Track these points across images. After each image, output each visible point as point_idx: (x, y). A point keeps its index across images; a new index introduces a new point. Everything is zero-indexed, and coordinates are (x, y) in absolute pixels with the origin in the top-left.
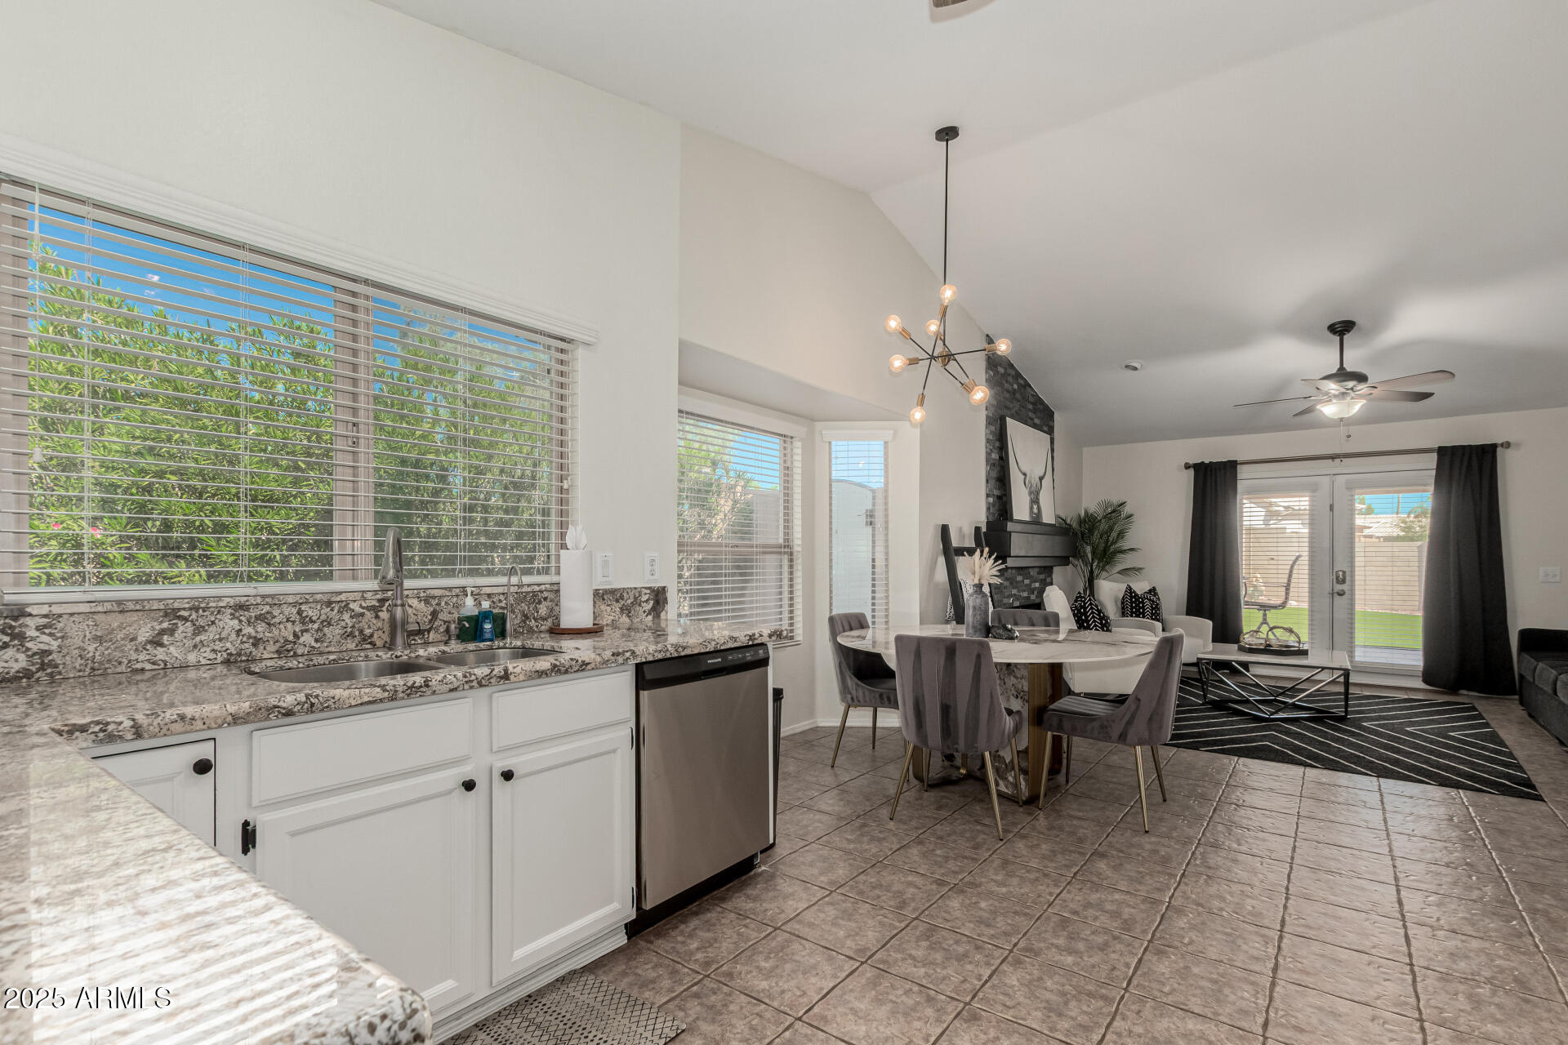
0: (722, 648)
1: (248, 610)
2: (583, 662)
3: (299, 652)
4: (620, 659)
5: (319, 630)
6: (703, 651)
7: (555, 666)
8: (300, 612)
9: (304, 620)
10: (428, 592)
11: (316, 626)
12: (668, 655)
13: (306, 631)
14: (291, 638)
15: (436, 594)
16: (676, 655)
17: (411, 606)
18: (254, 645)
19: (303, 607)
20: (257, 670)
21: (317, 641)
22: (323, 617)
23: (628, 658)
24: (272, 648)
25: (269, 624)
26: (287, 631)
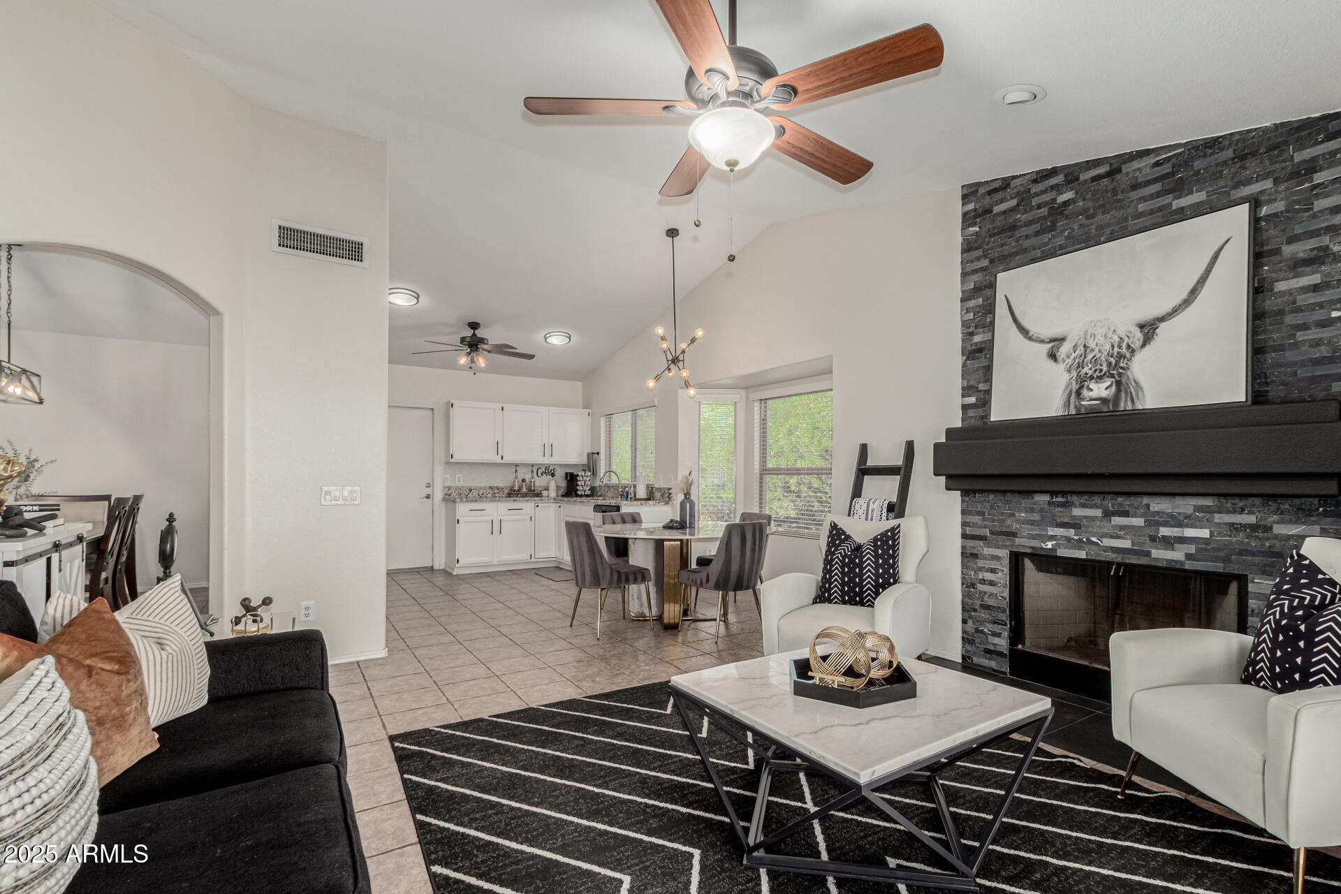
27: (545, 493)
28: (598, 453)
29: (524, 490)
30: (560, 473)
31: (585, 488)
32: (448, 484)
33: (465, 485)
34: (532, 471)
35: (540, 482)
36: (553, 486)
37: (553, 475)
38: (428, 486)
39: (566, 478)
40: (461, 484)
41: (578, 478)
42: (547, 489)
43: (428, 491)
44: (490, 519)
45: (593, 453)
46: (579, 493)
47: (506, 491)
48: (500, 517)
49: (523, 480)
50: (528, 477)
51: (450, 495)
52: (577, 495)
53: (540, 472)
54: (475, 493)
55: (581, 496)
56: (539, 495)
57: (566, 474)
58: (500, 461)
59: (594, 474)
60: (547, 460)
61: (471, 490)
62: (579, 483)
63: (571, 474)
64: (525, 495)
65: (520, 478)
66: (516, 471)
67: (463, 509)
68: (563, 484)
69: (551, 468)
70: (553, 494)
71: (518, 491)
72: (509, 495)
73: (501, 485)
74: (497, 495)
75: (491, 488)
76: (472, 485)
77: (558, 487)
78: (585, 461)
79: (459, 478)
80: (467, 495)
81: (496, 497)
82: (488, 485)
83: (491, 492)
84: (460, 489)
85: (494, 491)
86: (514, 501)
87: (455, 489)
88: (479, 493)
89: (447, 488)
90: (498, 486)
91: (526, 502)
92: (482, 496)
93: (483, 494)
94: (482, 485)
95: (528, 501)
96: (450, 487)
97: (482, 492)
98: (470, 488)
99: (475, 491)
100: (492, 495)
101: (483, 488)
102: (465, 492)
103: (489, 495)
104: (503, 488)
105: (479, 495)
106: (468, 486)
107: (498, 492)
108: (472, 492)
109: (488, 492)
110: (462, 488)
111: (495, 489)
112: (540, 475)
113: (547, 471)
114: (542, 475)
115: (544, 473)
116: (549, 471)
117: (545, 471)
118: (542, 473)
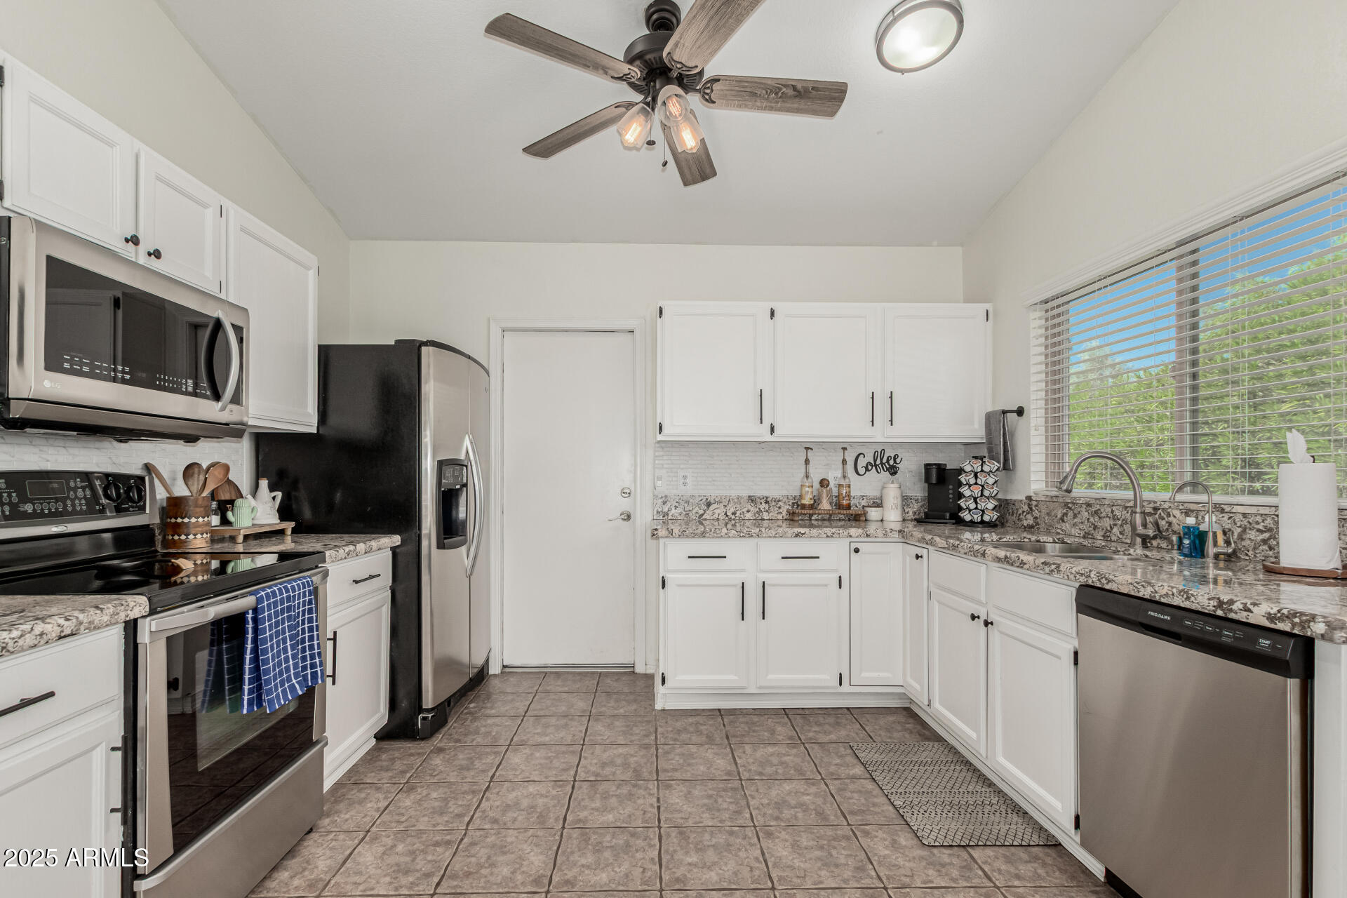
0: (1163, 600)
1: (1091, 507)
2: (1022, 560)
3: (1113, 539)
4: (1047, 569)
5: (1121, 526)
6: (1132, 593)
7: (1006, 557)
8: (1112, 512)
9: (1115, 518)
10: (1186, 505)
11: (1120, 522)
12: (1090, 583)
13: (1115, 525)
14: (1109, 528)
15: (1192, 508)
16: (1098, 585)
17: (1175, 517)
18: (1094, 529)
19: (1114, 508)
20: (1069, 542)
21: (1121, 533)
22: (1123, 517)
23: (1052, 571)
24: (1102, 533)
25: (1100, 518)
26: (1107, 523)
27: (873, 514)
28: (1020, 412)
29: (825, 505)
30: (911, 466)
31: (982, 505)
32: (663, 488)
33: (696, 493)
34: (844, 462)
35: (863, 487)
36: (892, 496)
37: (893, 471)
38: (626, 493)
39: (927, 479)
40: (689, 490)
41: (963, 478)
42: (878, 504)
43: (625, 504)
44: (738, 578)
45: (1004, 412)
46: (967, 516)
47: (785, 509)
48: (763, 577)
49: (824, 483)
50: (834, 476)
51: (666, 514)
52: (960, 522)
53: (862, 462)
54: (718, 510)
55: (972, 524)
56: (858, 519)
57: (928, 467)
58: (769, 438)
59: (1007, 465)
60: (881, 434)
61: (709, 505)
62: (966, 491)
63: (941, 469)
64: (828, 519)
65: (816, 478)
66: (807, 462)
67: (675, 552)
68: (918, 491)
69: (889, 453)
70: (893, 515)
71: (812, 507)
72: (792, 518)
73: (774, 493)
74: (765, 516)
75: (752, 499)
76: (713, 492)
77: (906, 500)
78: (976, 432)
79: (685, 477)
80: (703, 515)
81: (764, 520)
82: (745, 493)
83: (752, 509)
84: (688, 502)
85: (759, 509)
86: (797, 536)
87: (677, 502)
88: (726, 514)
89: (662, 497)
90: (767, 495)
91: (827, 536)
92: (733, 517)
93: (734, 514)
94: (734, 493)
95: (832, 537)
96: (666, 496)
97: (732, 510)
98: (707, 499)
99: (718, 506)
100: (755, 515)
101: (736, 500)
102: (697, 509)
103: (748, 516)
104: (779, 501)
105: (727, 516)
106: (704, 496)
107: (767, 511)
108: (712, 508)
109: (745, 510)
110: (691, 500)
111: (761, 503)
112: (862, 471)
113: (878, 462)
114: (867, 469)
115: (872, 466)
116: (884, 461)
117: (875, 461)
118: (867, 464)
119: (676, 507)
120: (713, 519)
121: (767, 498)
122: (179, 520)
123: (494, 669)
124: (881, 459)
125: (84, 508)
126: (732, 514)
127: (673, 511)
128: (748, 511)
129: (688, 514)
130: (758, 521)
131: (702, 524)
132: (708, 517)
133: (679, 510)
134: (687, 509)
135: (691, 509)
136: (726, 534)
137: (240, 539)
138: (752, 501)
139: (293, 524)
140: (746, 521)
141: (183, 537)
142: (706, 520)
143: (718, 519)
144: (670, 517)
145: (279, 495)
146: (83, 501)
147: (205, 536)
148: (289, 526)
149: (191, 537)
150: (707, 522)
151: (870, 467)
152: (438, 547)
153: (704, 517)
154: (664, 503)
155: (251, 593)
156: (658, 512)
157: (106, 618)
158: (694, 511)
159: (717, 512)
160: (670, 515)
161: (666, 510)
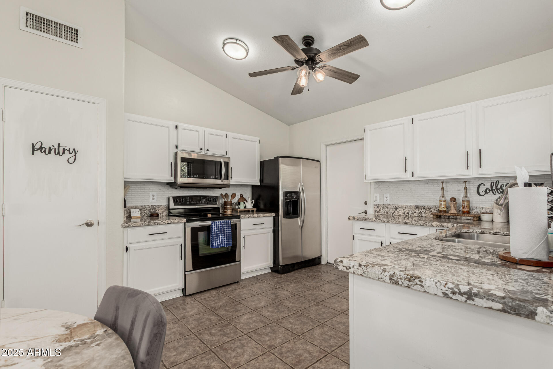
27: (486, 217)
29: (453, 211)
32: (377, 202)
33: (391, 204)
34: (467, 189)
40: (388, 202)
43: (364, 208)
47: (433, 212)
48: (391, 240)
49: (453, 200)
50: (459, 196)
51: (378, 212)
58: (411, 179)
61: (396, 209)
65: (448, 197)
66: (443, 189)
69: (504, 182)
71: (447, 212)
73: (428, 204)
74: (424, 215)
75: (416, 207)
76: (398, 204)
79: (387, 197)
80: (394, 213)
81: (423, 217)
82: (413, 204)
83: (417, 211)
84: (387, 207)
85: (420, 211)
86: (405, 223)
87: (383, 207)
88: (404, 213)
89: (377, 205)
90: (424, 205)
91: (420, 225)
92: (408, 215)
93: (408, 213)
94: (408, 204)
95: (423, 225)
96: (378, 205)
97: (407, 211)
98: (395, 206)
99: (401, 210)
100: (418, 214)
101: (409, 207)
102: (391, 210)
103: (415, 214)
104: (431, 208)
105: (405, 214)
106: (394, 205)
107: (424, 213)
108: (398, 210)
109: (413, 212)
110: (389, 207)
111: (421, 209)
112: (483, 193)
113: (494, 188)
114: (486, 192)
115: (490, 190)
116: (499, 187)
117: (492, 187)
118: (486, 189)
119: (382, 209)
120: (398, 215)
121: (424, 206)
122: (226, 206)
123: (323, 262)
124: (496, 187)
125: (204, 203)
126: (407, 213)
127: (381, 211)
128: (415, 212)
129: (387, 212)
130: (420, 218)
131: (394, 217)
132: (396, 214)
133: (384, 211)
134: (387, 210)
135: (389, 210)
136: (375, 220)
137: (239, 212)
138: (417, 208)
139: (256, 209)
140: (414, 217)
141: (227, 210)
142: (395, 215)
143: (401, 215)
144: (380, 213)
145: (254, 201)
146: (203, 202)
147: (230, 210)
148: (255, 209)
149: (228, 210)
150: (396, 216)
151: (488, 191)
152: (284, 218)
153: (394, 214)
154: (378, 207)
155: (211, 222)
156: (375, 211)
157: (177, 222)
158: (390, 211)
159: (400, 212)
160: (380, 212)
161: (378, 210)
